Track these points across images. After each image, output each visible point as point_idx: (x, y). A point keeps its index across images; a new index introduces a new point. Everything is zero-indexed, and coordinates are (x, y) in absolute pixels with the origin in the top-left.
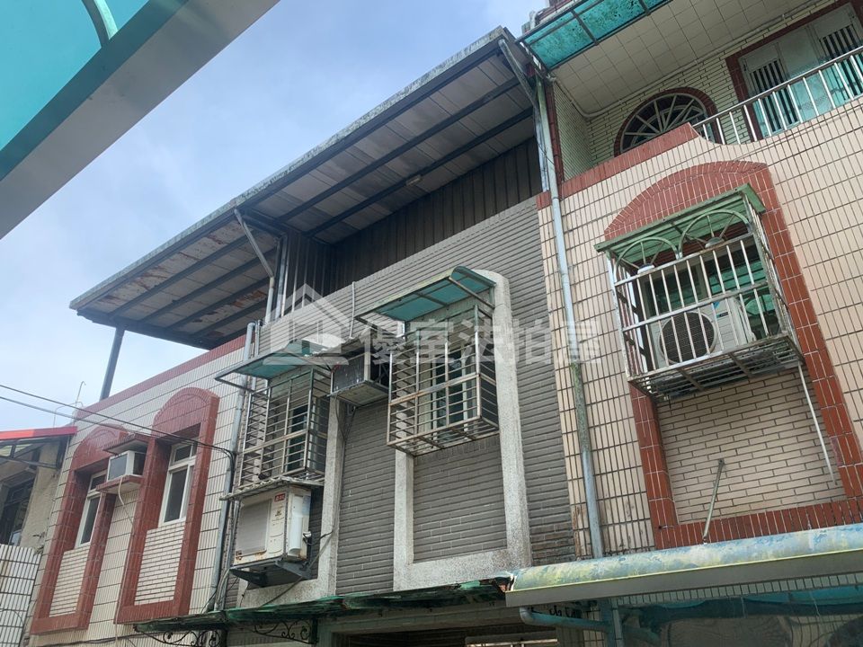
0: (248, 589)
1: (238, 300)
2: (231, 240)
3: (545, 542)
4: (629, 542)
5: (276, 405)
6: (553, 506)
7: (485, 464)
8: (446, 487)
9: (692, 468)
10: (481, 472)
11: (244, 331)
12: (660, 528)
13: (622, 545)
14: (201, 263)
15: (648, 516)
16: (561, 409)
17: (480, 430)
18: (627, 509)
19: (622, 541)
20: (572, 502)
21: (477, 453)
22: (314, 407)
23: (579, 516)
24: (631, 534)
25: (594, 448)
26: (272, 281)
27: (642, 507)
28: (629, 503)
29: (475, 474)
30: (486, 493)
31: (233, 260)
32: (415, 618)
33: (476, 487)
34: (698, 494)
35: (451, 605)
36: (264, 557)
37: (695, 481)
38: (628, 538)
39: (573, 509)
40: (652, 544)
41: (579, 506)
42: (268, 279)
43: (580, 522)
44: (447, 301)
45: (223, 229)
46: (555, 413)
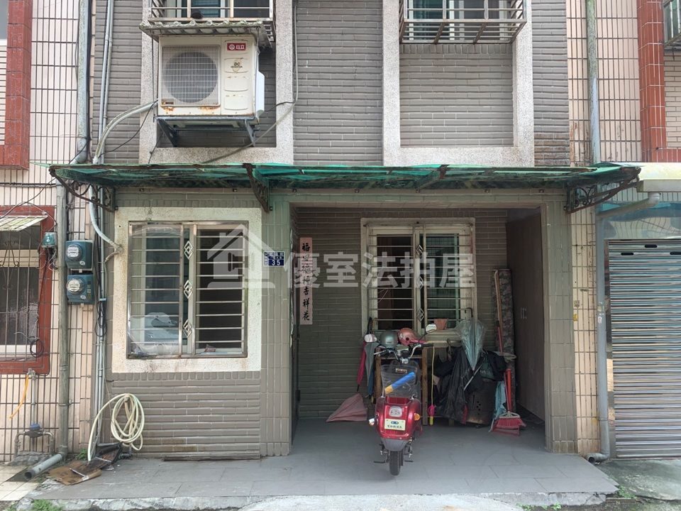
0: (157, 146)
3: (544, 147)
4: (616, 156)
6: (552, 118)
12: (657, 148)
13: (610, 158)
15: (639, 139)
16: (569, 36)
18: (618, 131)
19: (611, 154)
20: (571, 118)
23: (576, 130)
24: (618, 150)
28: (620, 127)
38: (616, 153)
39: (571, 124)
40: (639, 159)
41: (577, 122)
43: (576, 135)
46: (563, 38)
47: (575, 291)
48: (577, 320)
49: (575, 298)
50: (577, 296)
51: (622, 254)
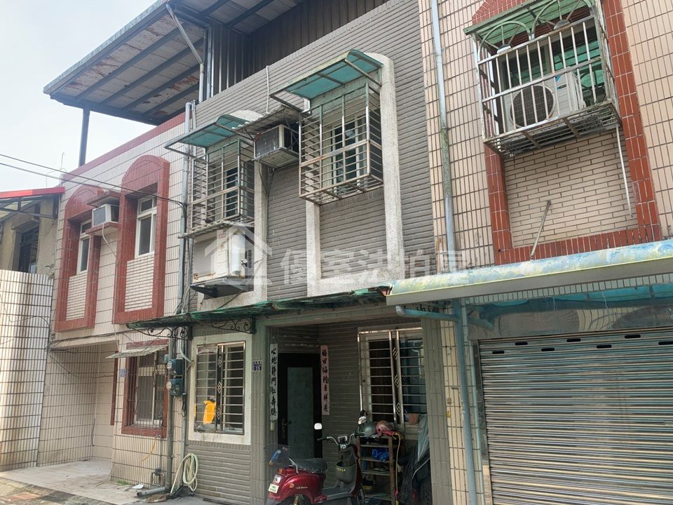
0: (204, 299)
1: (176, 85)
2: (166, 32)
4: (476, 261)
5: (213, 167)
6: (421, 238)
7: (372, 210)
8: (343, 227)
9: (527, 207)
10: (370, 215)
11: (183, 110)
12: (499, 251)
13: (471, 263)
14: (143, 53)
15: (491, 242)
16: (431, 166)
17: (369, 184)
18: (476, 238)
19: (471, 260)
20: (436, 234)
21: (367, 201)
22: (242, 169)
23: (441, 244)
24: (477, 256)
25: (454, 195)
26: (202, 66)
27: (487, 236)
28: (478, 234)
29: (366, 216)
30: (373, 230)
31: (169, 50)
32: (323, 315)
33: (366, 226)
34: (529, 226)
35: (347, 306)
36: (214, 277)
37: (528, 217)
38: (476, 258)
39: (436, 240)
40: (492, 262)
41: (440, 237)
42: (198, 66)
43: (441, 248)
44: (342, 81)
45: (158, 22)
46: (426, 170)
47: (447, 389)
48: (450, 417)
49: (447, 397)
50: (449, 394)
51: (494, 353)
